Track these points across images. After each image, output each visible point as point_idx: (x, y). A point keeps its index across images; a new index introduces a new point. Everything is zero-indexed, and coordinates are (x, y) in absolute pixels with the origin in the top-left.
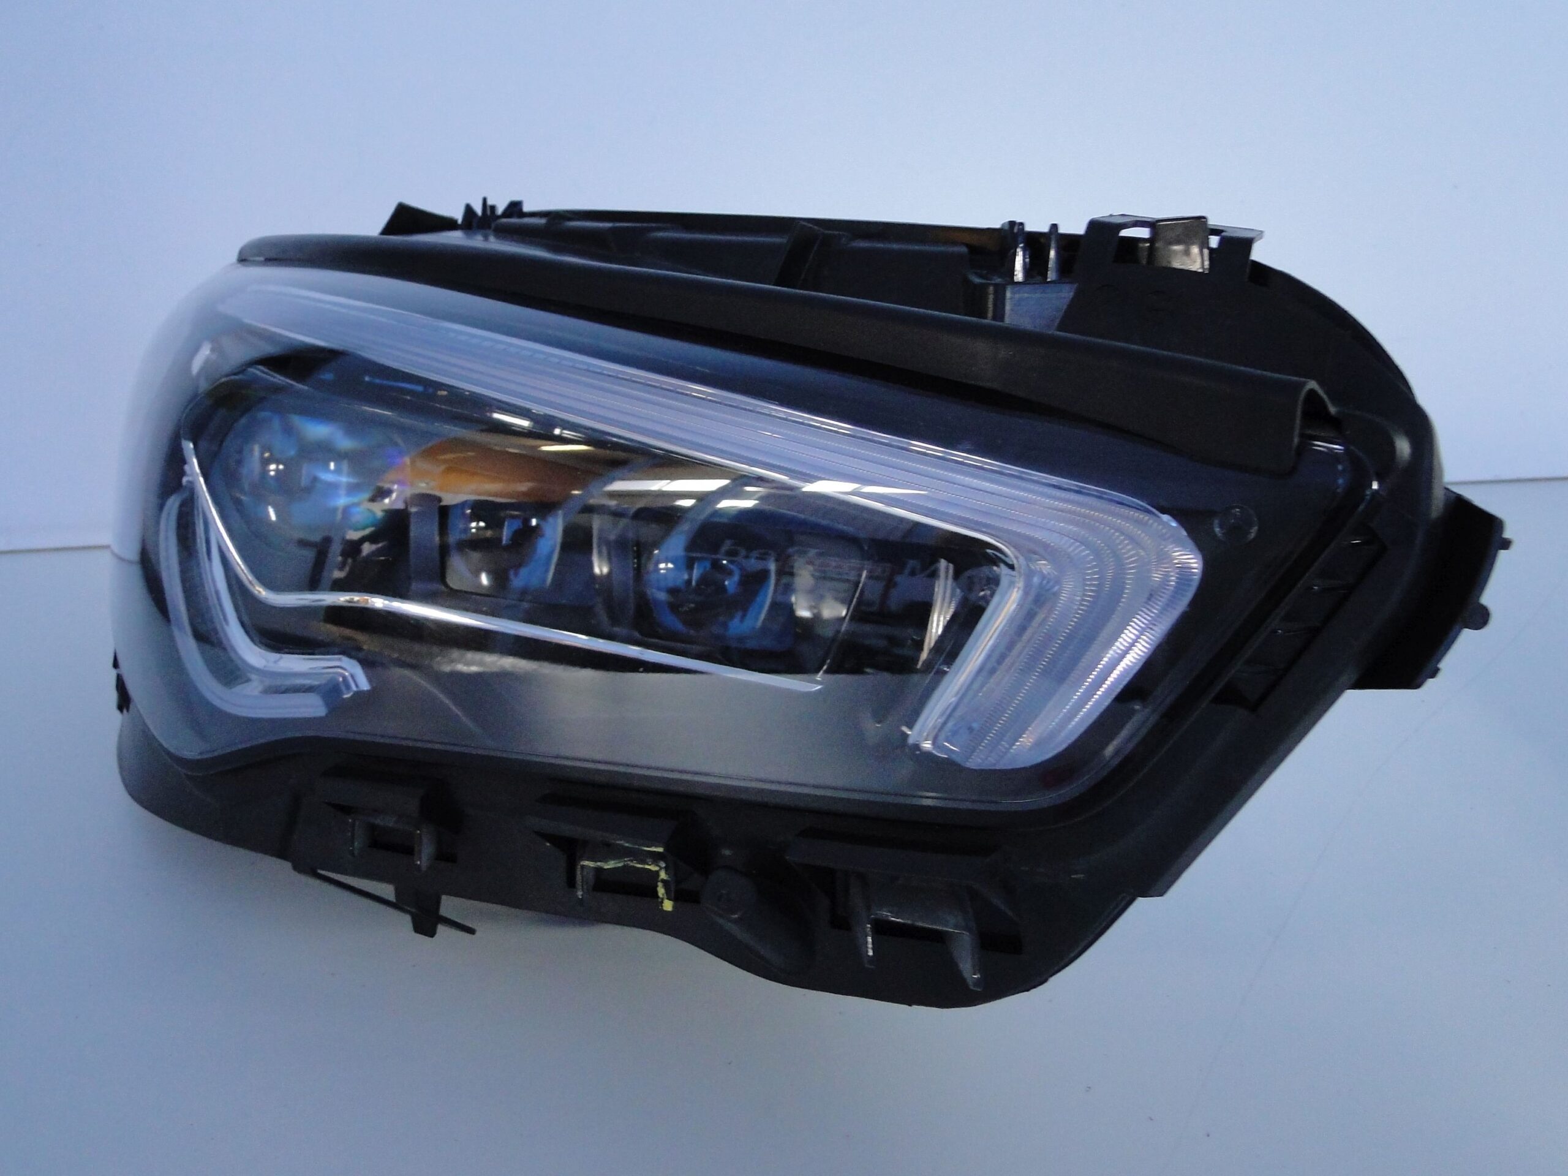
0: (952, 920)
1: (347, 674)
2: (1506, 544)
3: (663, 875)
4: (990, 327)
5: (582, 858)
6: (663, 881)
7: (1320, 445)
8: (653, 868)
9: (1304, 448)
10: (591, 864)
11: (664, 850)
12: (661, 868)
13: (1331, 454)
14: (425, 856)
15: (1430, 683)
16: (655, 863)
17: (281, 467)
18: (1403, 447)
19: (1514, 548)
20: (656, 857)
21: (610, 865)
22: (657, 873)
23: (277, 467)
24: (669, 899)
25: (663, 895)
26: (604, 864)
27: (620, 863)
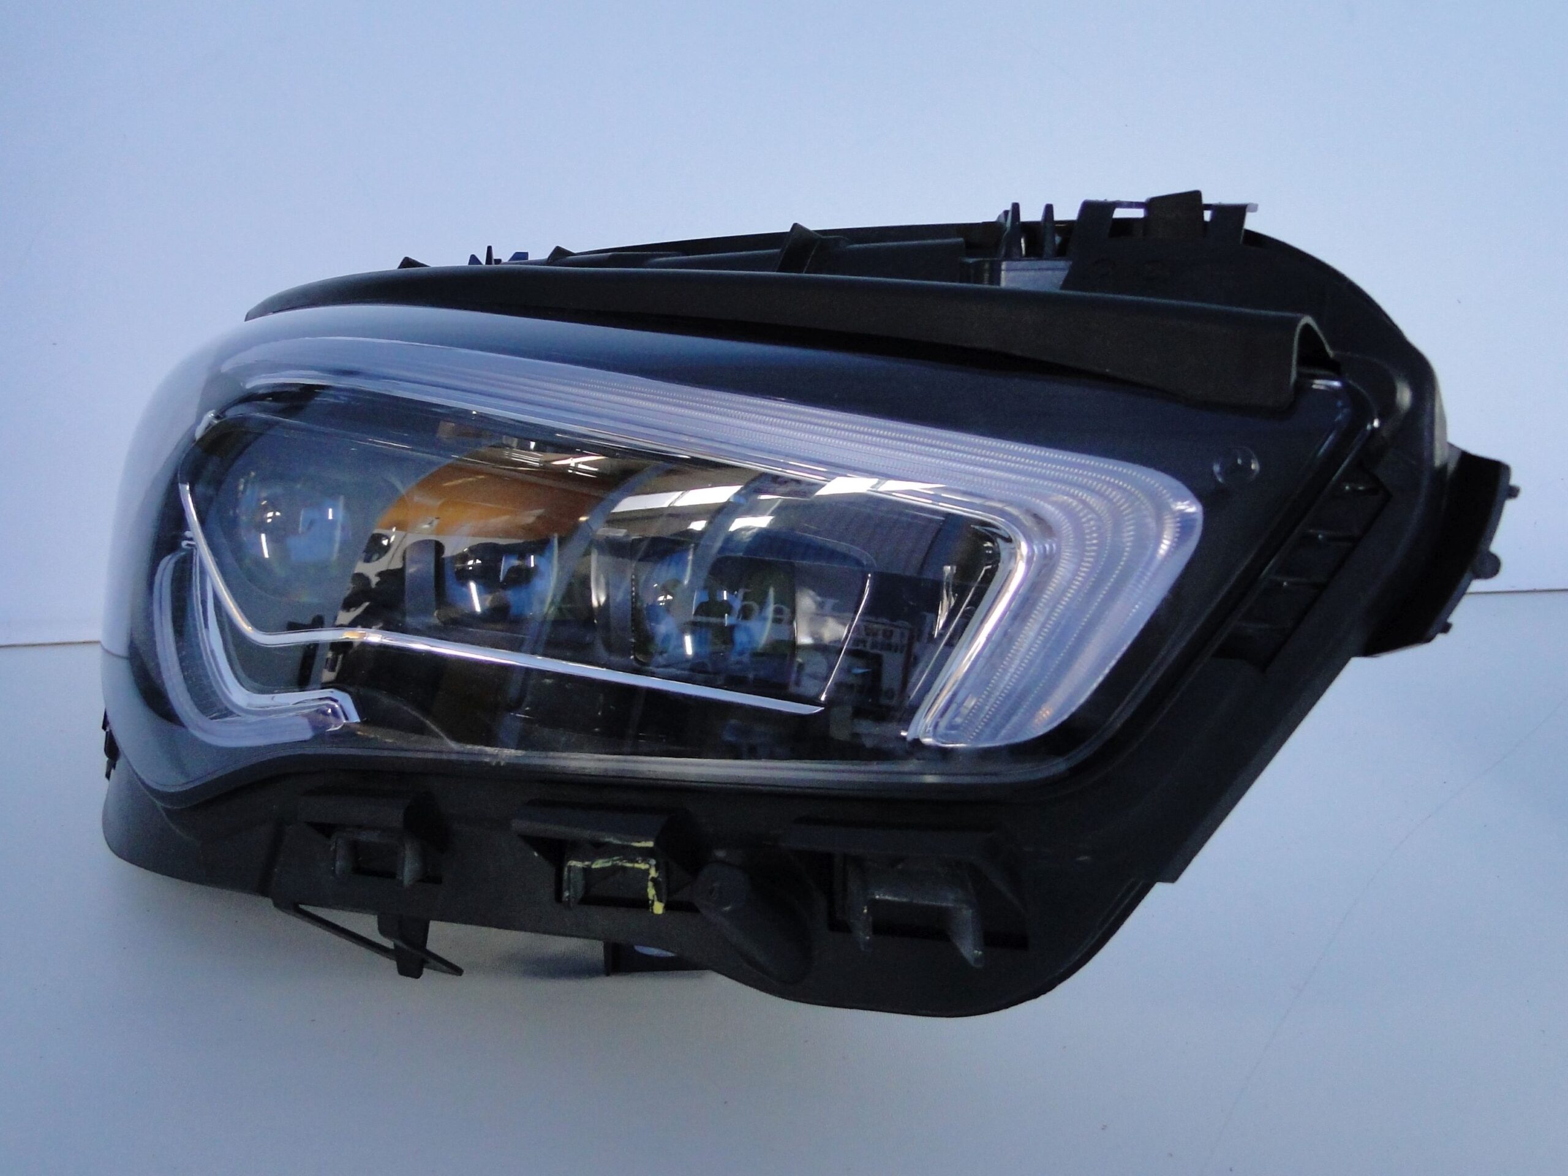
0: (951, 897)
1: (337, 706)
2: (1513, 492)
3: (653, 873)
4: (986, 291)
5: (569, 859)
6: (653, 880)
7: (1319, 384)
8: (643, 866)
9: (1302, 387)
10: (579, 864)
11: (655, 845)
12: (650, 866)
13: (1332, 391)
14: (409, 869)
15: (1440, 638)
16: (645, 861)
17: (278, 514)
18: (1405, 396)
19: (1522, 496)
20: (646, 854)
21: (598, 864)
22: (647, 872)
23: (274, 514)
24: (660, 900)
25: (654, 896)
26: (592, 864)
27: (609, 862)
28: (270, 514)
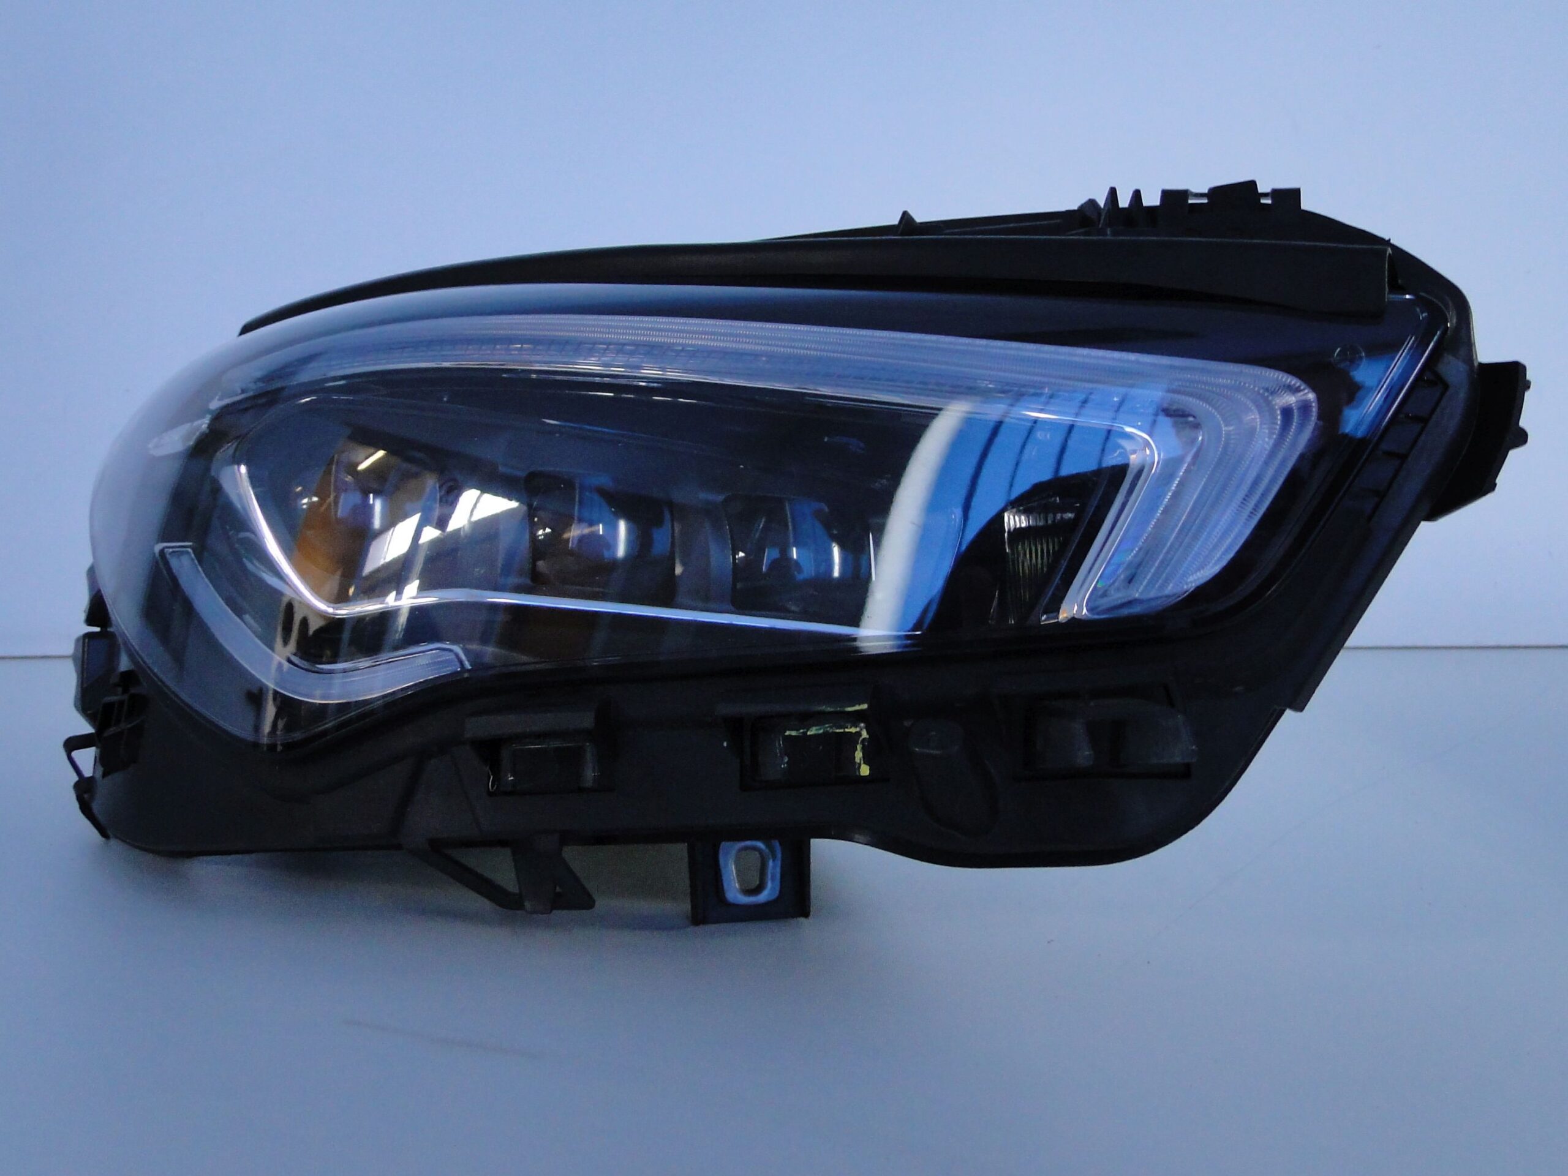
2: (1529, 386)
3: (865, 734)
6: (864, 741)
8: (853, 730)
10: (796, 733)
11: (867, 706)
12: (862, 728)
16: (857, 724)
20: (858, 717)
21: (813, 731)
22: (859, 734)
24: (866, 762)
25: (860, 760)
26: (807, 731)
27: (820, 729)
28: (305, 501)
